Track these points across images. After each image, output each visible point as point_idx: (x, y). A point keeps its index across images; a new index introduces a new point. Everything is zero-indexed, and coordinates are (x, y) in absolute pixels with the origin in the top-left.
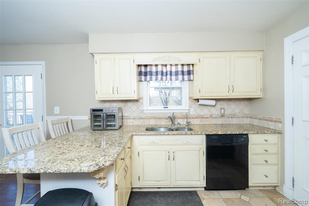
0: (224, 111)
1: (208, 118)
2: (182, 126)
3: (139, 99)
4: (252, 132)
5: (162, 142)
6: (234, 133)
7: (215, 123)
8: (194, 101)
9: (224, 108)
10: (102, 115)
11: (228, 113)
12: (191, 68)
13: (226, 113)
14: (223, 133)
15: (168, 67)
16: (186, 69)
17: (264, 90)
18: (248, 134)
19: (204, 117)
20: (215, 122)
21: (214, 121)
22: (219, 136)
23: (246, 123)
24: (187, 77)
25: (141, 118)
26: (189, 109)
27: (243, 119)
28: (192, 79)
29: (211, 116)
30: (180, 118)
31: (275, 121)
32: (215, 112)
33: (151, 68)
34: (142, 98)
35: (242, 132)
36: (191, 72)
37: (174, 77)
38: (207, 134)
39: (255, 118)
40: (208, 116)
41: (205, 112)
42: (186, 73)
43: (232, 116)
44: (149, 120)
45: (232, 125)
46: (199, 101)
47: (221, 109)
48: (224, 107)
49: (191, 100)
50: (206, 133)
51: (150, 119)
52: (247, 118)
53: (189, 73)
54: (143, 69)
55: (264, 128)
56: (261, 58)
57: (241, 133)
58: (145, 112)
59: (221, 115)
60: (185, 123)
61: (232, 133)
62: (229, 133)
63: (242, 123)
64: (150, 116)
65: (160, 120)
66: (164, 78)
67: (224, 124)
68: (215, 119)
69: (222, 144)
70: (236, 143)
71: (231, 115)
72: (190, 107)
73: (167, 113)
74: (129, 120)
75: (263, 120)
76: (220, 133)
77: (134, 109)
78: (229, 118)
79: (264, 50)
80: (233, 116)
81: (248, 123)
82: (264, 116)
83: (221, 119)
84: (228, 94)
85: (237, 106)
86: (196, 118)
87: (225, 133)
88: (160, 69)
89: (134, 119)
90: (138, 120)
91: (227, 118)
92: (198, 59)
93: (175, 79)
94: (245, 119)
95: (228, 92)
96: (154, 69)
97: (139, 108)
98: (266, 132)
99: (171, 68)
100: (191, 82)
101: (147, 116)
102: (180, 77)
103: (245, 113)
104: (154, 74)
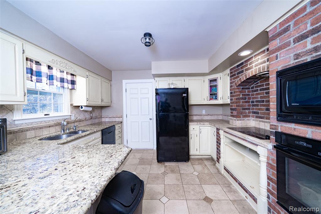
0: (92, 114)
1: (84, 121)
11: (94, 116)
19: (81, 120)
26: (71, 115)
28: (75, 88)
29: (86, 119)
31: (119, 117)
39: (107, 118)
41: (82, 116)
44: (25, 132)
46: (82, 107)
49: (72, 107)
52: (101, 118)
58: (17, 122)
59: (91, 117)
64: (28, 128)
65: (41, 130)
73: (50, 121)
75: (112, 117)
83: (90, 121)
85: (97, 111)
91: (93, 119)
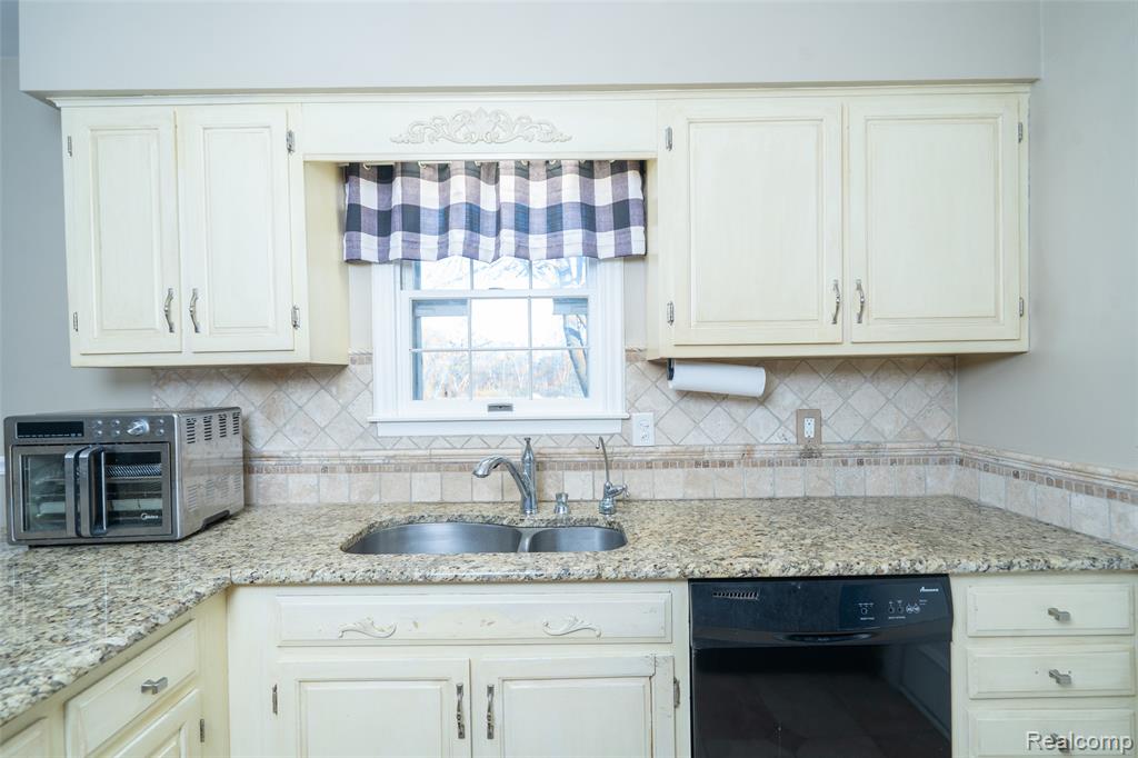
0: (819, 423)
1: (731, 464)
2: (576, 515)
3: (353, 361)
4: (972, 566)
5: (416, 624)
6: (858, 569)
7: (767, 491)
8: (654, 373)
9: (819, 411)
10: (70, 456)
11: (839, 440)
12: (634, 191)
13: (828, 435)
14: (792, 572)
15: (508, 181)
16: (604, 192)
17: (1036, 307)
18: (947, 575)
19: (706, 457)
20: (769, 488)
21: (763, 483)
22: (769, 586)
23: (939, 492)
24: (612, 242)
25: (365, 469)
26: (626, 416)
27: (921, 468)
28: (637, 249)
29: (748, 451)
30: (578, 466)
32: (769, 430)
33: (410, 191)
34: (367, 358)
35: (913, 562)
36: (635, 213)
37: (538, 242)
38: (697, 575)
39: (986, 468)
40: (728, 457)
41: (716, 431)
42: (606, 218)
43: (860, 453)
44: (407, 475)
45: (859, 505)
46: (672, 371)
47: (801, 415)
48: (815, 406)
49: (639, 364)
50: (691, 566)
51: (414, 469)
52: (943, 462)
53: (622, 215)
54: (368, 194)
55: (1044, 530)
56: (1020, 127)
57: (906, 567)
58: (382, 431)
59: (801, 447)
60: (600, 496)
61: (849, 566)
62: (829, 568)
63: (913, 492)
64: (410, 456)
66: (486, 243)
67: (814, 499)
68: (769, 470)
69: (792, 638)
70: (874, 634)
71: (858, 447)
72: (633, 405)
73: (506, 437)
74: (294, 482)
76: (773, 569)
77: (321, 420)
78: (845, 463)
79: (1042, 77)
80: (867, 455)
81: (949, 490)
82: (1039, 460)
83: (798, 470)
84: (833, 333)
85: (888, 400)
86: (666, 465)
87: (805, 569)
88: (458, 193)
89: (325, 469)
90: (344, 476)
91: (836, 464)
92: (664, 133)
93: (544, 252)
94: (932, 469)
95: (835, 322)
96: (428, 195)
97: (351, 409)
98: (1056, 562)
99: (523, 192)
100: (635, 266)
101: (391, 453)
102: (573, 237)
103: (933, 436)
104: (430, 221)
